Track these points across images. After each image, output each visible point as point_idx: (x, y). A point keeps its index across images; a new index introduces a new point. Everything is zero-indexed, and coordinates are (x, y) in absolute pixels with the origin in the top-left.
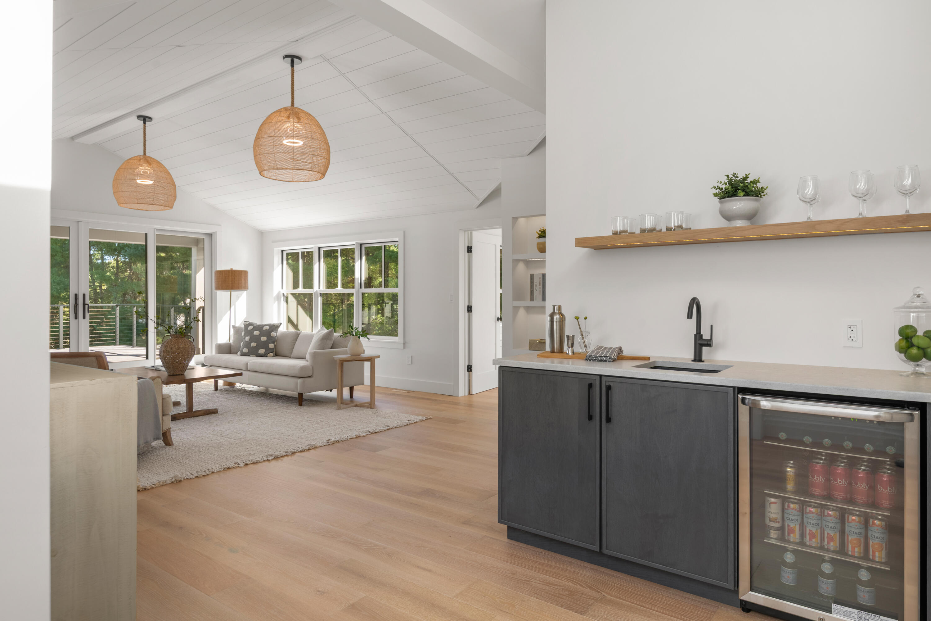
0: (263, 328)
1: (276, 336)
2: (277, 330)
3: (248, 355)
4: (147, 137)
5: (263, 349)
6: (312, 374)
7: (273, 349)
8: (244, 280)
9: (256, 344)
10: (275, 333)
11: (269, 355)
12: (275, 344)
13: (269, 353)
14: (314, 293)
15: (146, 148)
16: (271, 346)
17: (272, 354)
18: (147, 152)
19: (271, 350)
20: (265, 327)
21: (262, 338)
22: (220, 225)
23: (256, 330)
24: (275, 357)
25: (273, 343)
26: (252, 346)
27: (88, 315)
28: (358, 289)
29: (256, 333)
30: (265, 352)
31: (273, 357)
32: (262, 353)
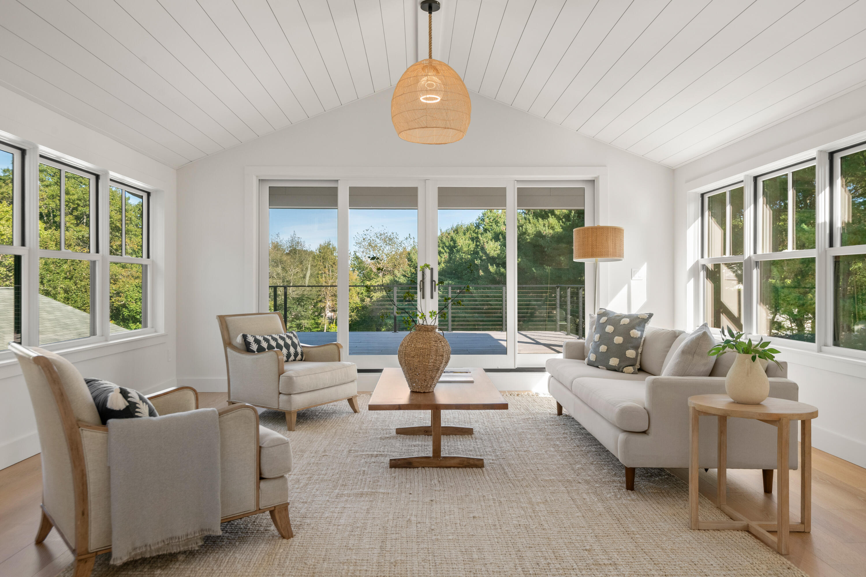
0: (620, 320)
1: (641, 337)
2: (644, 327)
3: (596, 365)
4: (433, 31)
5: (616, 359)
6: (647, 429)
7: (635, 359)
8: (613, 241)
9: (606, 347)
10: (638, 331)
11: (625, 369)
12: (640, 351)
13: (625, 367)
14: (745, 261)
15: (433, 49)
16: (631, 353)
17: (631, 369)
18: (433, 55)
19: (631, 363)
20: (625, 319)
21: (616, 337)
22: (605, 166)
23: (609, 325)
24: (637, 374)
25: (636, 348)
26: (600, 351)
27: (436, 294)
28: (825, 249)
29: (609, 329)
30: (619, 363)
31: (632, 373)
32: (613, 365)
